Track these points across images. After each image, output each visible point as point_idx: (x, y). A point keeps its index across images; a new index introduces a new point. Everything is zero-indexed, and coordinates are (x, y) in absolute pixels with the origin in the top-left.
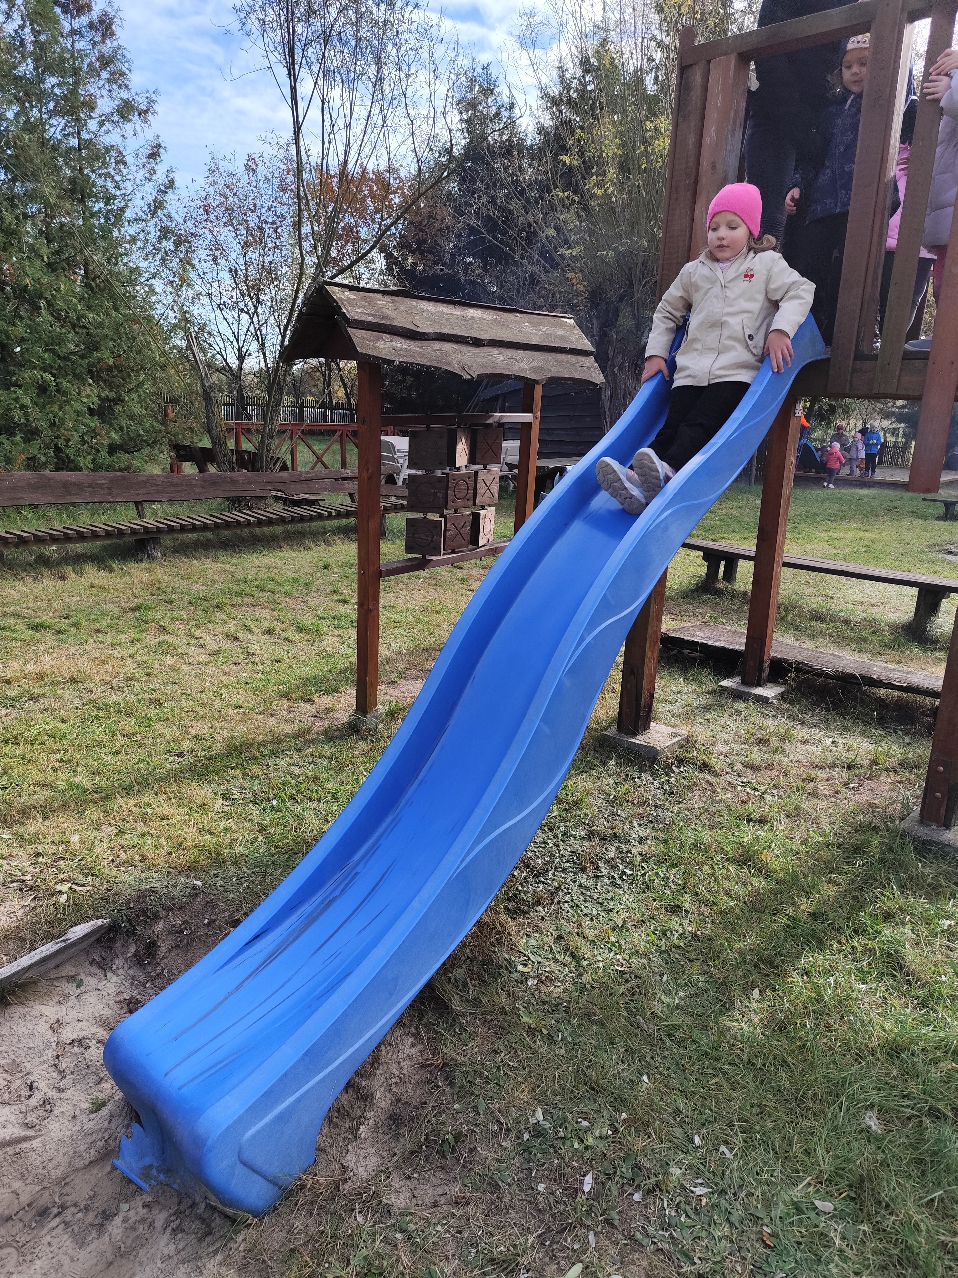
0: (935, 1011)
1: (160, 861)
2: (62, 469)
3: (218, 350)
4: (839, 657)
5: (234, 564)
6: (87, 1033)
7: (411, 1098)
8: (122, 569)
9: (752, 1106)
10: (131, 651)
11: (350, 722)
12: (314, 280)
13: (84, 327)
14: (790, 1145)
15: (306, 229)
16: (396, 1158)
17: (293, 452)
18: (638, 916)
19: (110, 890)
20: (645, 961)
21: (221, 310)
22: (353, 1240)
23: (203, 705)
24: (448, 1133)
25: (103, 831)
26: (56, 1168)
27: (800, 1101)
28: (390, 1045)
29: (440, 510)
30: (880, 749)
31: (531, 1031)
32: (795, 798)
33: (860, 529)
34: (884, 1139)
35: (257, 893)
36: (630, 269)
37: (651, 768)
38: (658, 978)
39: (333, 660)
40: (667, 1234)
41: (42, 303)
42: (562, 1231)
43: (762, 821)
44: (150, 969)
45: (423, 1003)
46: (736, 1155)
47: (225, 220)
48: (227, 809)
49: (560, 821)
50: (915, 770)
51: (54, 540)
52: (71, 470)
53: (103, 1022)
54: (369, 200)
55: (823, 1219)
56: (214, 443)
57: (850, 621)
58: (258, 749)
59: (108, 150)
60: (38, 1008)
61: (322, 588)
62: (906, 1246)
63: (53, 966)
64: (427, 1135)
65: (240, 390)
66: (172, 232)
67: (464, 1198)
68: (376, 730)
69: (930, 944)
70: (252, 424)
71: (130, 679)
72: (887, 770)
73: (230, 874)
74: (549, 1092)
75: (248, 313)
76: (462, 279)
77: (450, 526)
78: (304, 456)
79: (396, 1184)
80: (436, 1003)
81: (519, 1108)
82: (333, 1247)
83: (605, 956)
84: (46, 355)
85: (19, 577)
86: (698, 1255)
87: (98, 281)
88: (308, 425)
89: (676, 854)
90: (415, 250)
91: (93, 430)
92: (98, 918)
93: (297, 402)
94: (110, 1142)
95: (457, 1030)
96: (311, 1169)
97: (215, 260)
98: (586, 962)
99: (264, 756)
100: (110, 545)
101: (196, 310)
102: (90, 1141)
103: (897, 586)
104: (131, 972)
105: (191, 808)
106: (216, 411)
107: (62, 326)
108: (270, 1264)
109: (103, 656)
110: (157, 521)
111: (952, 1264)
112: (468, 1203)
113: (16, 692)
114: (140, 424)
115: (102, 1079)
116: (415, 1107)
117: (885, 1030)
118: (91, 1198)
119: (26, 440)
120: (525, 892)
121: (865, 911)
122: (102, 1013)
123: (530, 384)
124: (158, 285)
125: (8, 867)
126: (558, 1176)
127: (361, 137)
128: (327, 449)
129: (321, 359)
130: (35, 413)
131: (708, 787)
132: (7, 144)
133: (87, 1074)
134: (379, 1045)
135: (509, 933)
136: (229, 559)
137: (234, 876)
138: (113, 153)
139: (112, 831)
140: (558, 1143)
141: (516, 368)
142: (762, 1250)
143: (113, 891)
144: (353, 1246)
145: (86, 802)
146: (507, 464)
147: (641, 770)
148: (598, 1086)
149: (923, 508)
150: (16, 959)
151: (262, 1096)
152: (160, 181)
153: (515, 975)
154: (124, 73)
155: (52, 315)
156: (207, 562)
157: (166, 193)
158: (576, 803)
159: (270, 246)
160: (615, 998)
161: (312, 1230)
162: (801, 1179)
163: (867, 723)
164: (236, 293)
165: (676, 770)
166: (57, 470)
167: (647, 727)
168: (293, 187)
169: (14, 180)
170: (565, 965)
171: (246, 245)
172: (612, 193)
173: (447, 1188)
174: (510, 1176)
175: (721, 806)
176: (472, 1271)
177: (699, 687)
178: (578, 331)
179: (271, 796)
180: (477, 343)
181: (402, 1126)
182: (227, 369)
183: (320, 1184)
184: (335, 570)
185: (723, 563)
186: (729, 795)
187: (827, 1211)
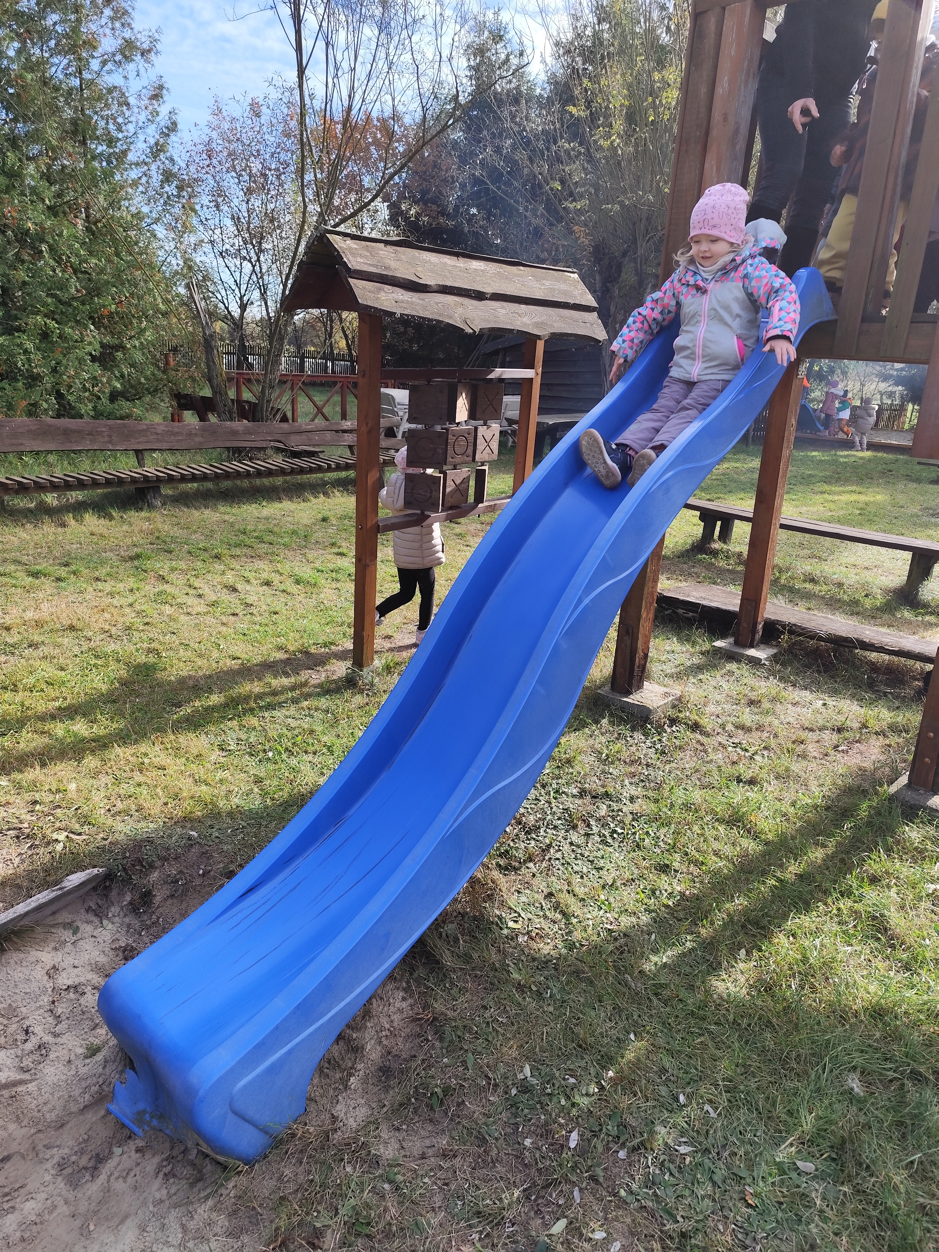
0: (919, 974)
1: (155, 811)
2: (63, 416)
3: (220, 298)
4: (832, 620)
5: (234, 515)
6: (82, 980)
7: (401, 1051)
8: (122, 517)
9: (737, 1066)
10: (130, 600)
11: (347, 674)
12: (316, 228)
13: (86, 272)
14: (774, 1105)
15: (309, 177)
16: (385, 1109)
17: (293, 402)
18: (627, 875)
19: (106, 840)
20: (634, 919)
21: (223, 257)
22: (341, 1189)
23: (200, 656)
24: (436, 1086)
25: (100, 780)
26: (51, 1111)
27: (784, 1062)
28: (381, 998)
29: (439, 465)
30: (870, 712)
31: (520, 987)
32: (785, 761)
33: (855, 492)
34: (865, 1101)
35: (252, 845)
36: (634, 224)
37: (643, 727)
38: (647, 937)
39: (330, 612)
40: (651, 1192)
41: (44, 247)
42: (548, 1186)
43: (752, 782)
44: (145, 918)
45: (414, 958)
46: (720, 1115)
47: (227, 165)
48: (222, 760)
49: (553, 779)
50: (904, 734)
51: (54, 487)
52: (73, 417)
53: (98, 969)
54: (372, 148)
55: (804, 1180)
56: (214, 392)
57: (843, 584)
58: (255, 701)
59: (110, 91)
60: (34, 954)
61: (320, 540)
62: (886, 1208)
63: (50, 913)
64: (416, 1087)
65: (242, 339)
66: (174, 175)
67: (451, 1150)
68: (372, 684)
69: (914, 907)
70: (253, 374)
71: (129, 628)
72: (877, 733)
73: (226, 825)
74: (537, 1049)
75: (250, 261)
76: (466, 229)
77: (449, 482)
78: (304, 406)
79: (385, 1135)
80: (427, 958)
81: (507, 1064)
82: (322, 1196)
83: (595, 913)
84: (49, 300)
85: (20, 524)
86: (681, 1213)
87: (99, 225)
88: (309, 376)
89: (666, 814)
90: (419, 200)
91: (95, 378)
92: (94, 867)
93: (299, 352)
94: (104, 1087)
95: (447, 985)
96: (302, 1118)
97: (217, 206)
98: (576, 920)
99: (261, 708)
100: (110, 493)
101: (198, 258)
102: (84, 1086)
103: (890, 550)
104: (127, 920)
105: (187, 759)
106: (216, 360)
107: (64, 271)
108: (260, 1210)
109: (102, 604)
110: (157, 470)
111: (930, 1226)
112: (455, 1156)
113: (16, 639)
114: (142, 372)
115: (97, 1025)
116: (405, 1060)
117: (869, 993)
118: (85, 1141)
119: (29, 386)
120: (517, 849)
121: (851, 874)
122: (97, 959)
123: (532, 339)
124: (160, 231)
125: (5, 814)
126: (545, 1132)
127: (366, 82)
128: (328, 401)
129: (322, 310)
130: (37, 357)
131: (700, 748)
132: (9, 83)
133: (82, 1019)
134: (370, 999)
135: (500, 890)
136: (228, 509)
137: (229, 828)
138: (115, 94)
139: (109, 780)
140: (545, 1099)
141: (519, 323)
142: (744, 1210)
143: (109, 840)
144: (341, 1195)
145: (84, 751)
146: (507, 419)
147: (633, 729)
148: (586, 1043)
149: (918, 472)
150: (13, 906)
151: (254, 1048)
152: (163, 123)
153: (505, 932)
154: (127, 11)
155: (54, 259)
156: (207, 512)
157: (168, 135)
158: (569, 761)
159: (273, 193)
160: (604, 956)
161: (302, 1178)
162: (784, 1140)
163: (858, 686)
164: (238, 242)
165: (669, 730)
166: (58, 416)
167: (640, 687)
168: (297, 133)
169: (15, 120)
170: (555, 922)
171: (249, 192)
172: (618, 145)
173: (434, 1140)
174: (496, 1130)
175: (712, 767)
176: (458, 1223)
177: (692, 647)
178: (582, 286)
179: (267, 748)
180: (479, 296)
181: (392, 1078)
182: (228, 317)
183: (310, 1133)
184: (334, 522)
185: (719, 523)
186: (720, 756)
187: (808, 1171)
